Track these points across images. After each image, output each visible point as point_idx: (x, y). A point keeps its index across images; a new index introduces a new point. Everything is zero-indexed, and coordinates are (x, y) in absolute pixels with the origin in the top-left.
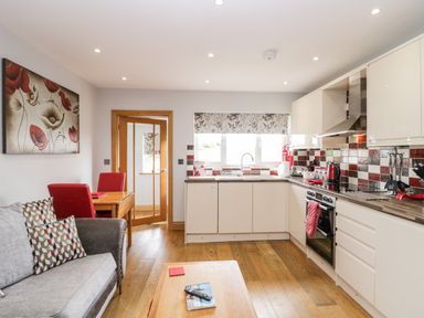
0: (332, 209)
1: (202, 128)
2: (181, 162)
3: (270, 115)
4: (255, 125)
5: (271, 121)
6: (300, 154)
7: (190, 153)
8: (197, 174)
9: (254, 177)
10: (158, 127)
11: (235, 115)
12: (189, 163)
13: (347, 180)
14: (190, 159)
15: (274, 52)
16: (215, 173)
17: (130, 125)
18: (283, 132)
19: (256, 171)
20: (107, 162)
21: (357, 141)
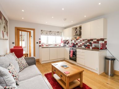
0: (76, 51)
1: (42, 34)
2: (37, 43)
3: (58, 32)
4: (55, 34)
5: (58, 33)
6: (65, 41)
7: (40, 40)
8: (43, 46)
9: (56, 46)
10: (28, 33)
11: (51, 31)
12: (40, 43)
13: (75, 46)
14: (40, 42)
15: (66, 19)
16: (46, 46)
17: (20, 32)
18: (61, 36)
19: (56, 45)
20: (13, 43)
21: (78, 38)
